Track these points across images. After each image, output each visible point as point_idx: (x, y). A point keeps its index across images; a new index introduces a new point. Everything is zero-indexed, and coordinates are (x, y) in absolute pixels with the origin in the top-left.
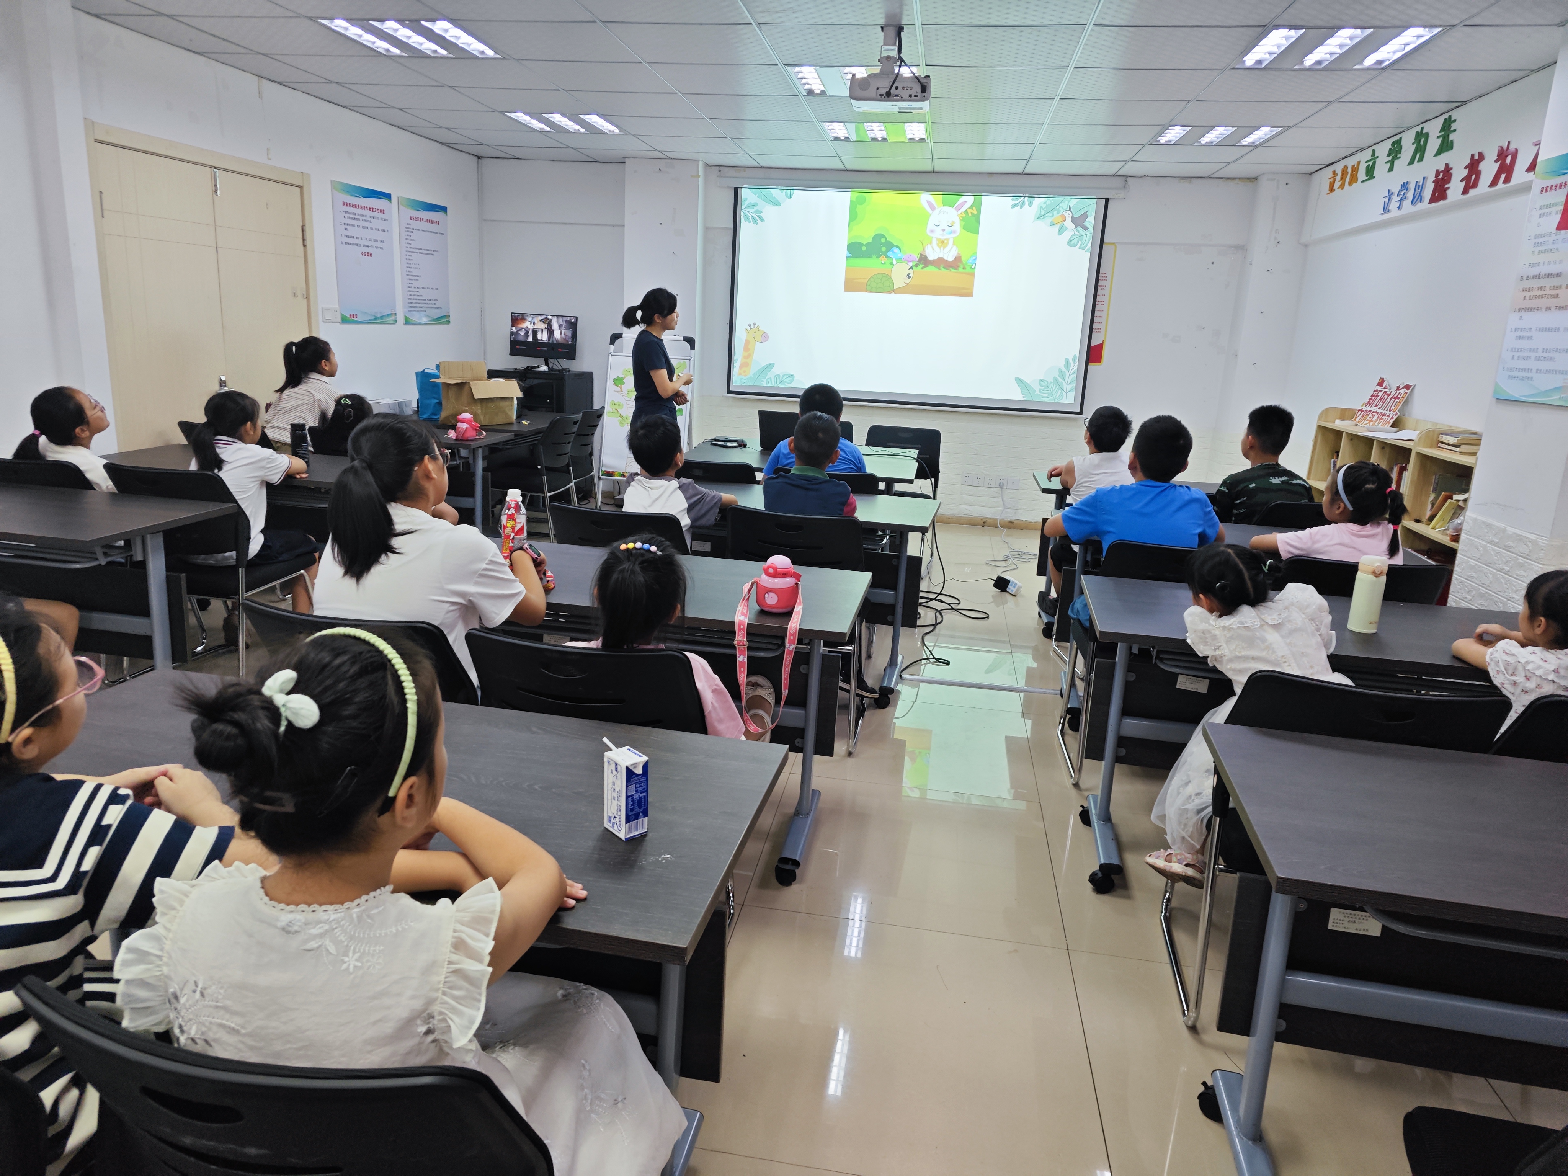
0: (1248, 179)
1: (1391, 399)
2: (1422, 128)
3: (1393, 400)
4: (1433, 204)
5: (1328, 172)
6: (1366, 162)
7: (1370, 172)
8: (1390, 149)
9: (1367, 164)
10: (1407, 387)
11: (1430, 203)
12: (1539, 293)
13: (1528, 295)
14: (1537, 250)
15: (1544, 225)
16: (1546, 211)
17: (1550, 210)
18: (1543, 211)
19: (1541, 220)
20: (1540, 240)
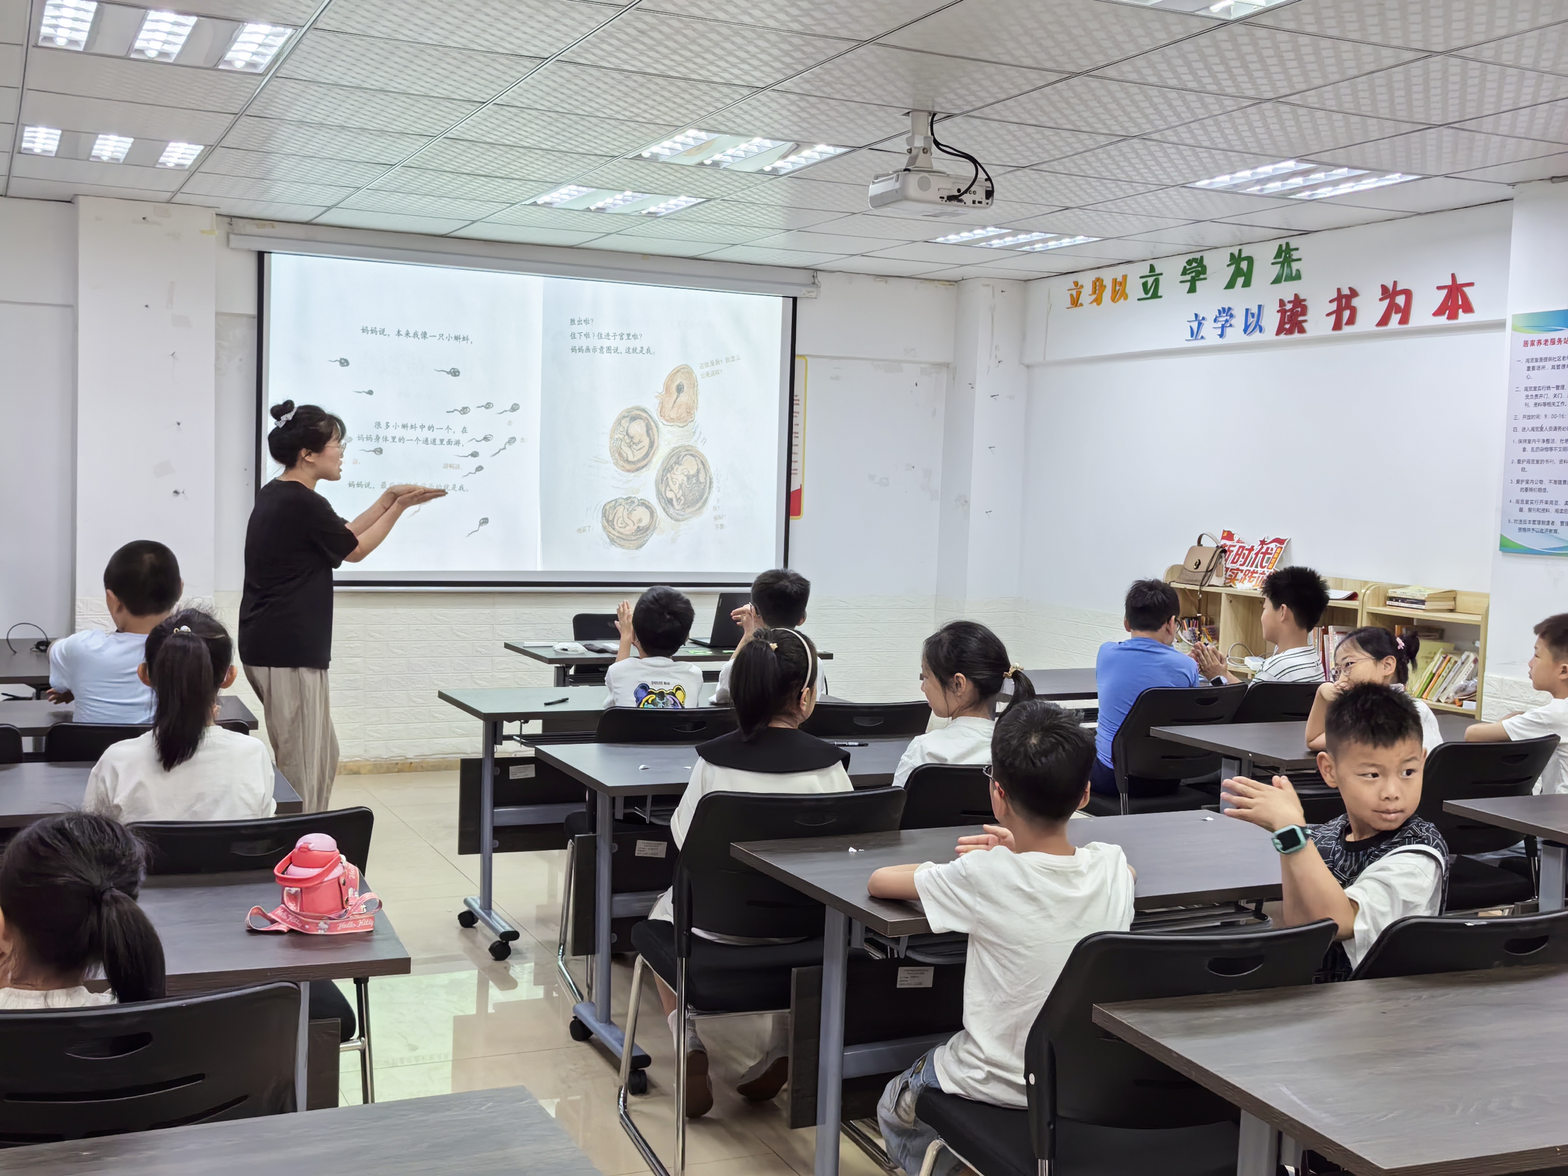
0: (948, 281)
1: (1257, 554)
2: (1240, 251)
3: (1261, 556)
4: (1282, 336)
5: (1069, 280)
6: (1141, 277)
7: (1152, 291)
8: (1185, 267)
9: (1144, 280)
10: (1280, 541)
11: (1278, 333)
12: (1545, 445)
13: (1529, 447)
14: (1532, 402)
15: (1538, 378)
16: (1536, 364)
17: (1541, 364)
18: (1531, 365)
19: (1531, 373)
20: (1534, 393)
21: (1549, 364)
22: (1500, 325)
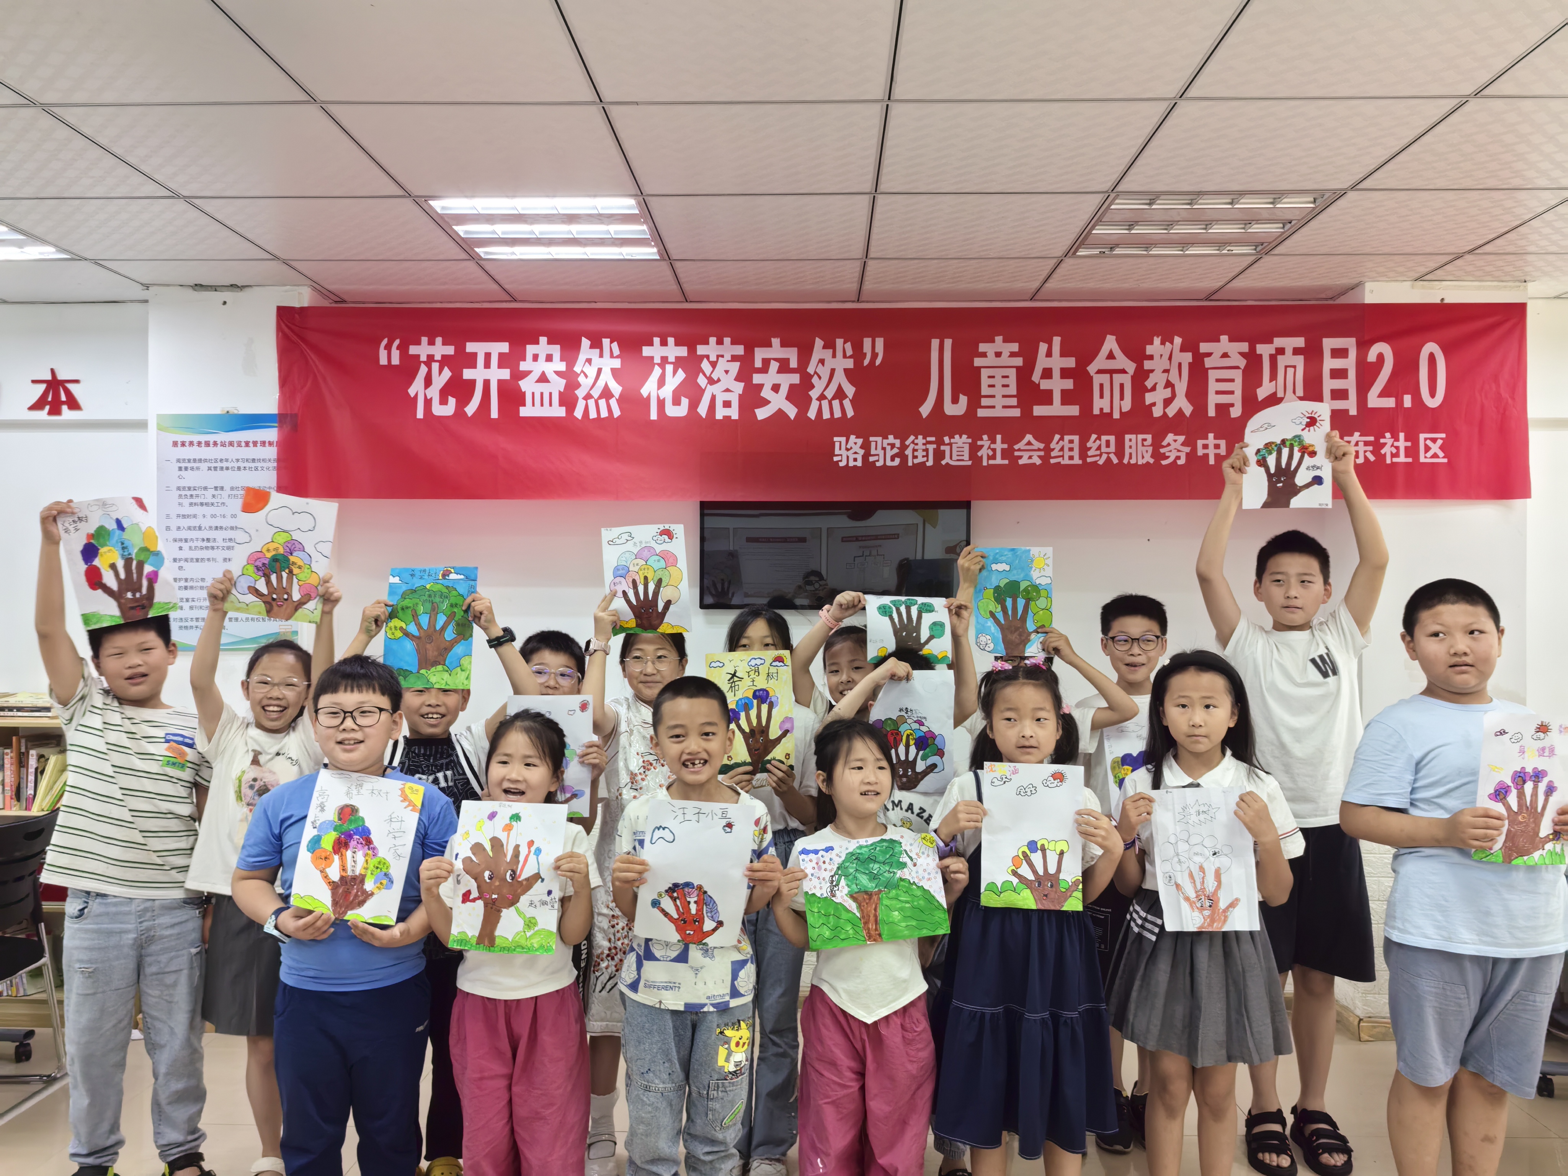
12: (205, 544)
13: (185, 546)
14: (186, 502)
15: (191, 478)
16: (189, 465)
17: (195, 465)
18: (183, 465)
19: (183, 473)
20: (189, 493)
21: (204, 466)
22: (141, 425)
